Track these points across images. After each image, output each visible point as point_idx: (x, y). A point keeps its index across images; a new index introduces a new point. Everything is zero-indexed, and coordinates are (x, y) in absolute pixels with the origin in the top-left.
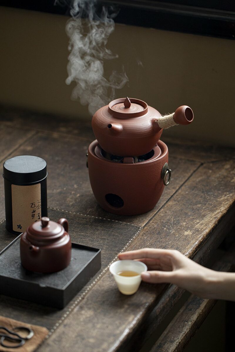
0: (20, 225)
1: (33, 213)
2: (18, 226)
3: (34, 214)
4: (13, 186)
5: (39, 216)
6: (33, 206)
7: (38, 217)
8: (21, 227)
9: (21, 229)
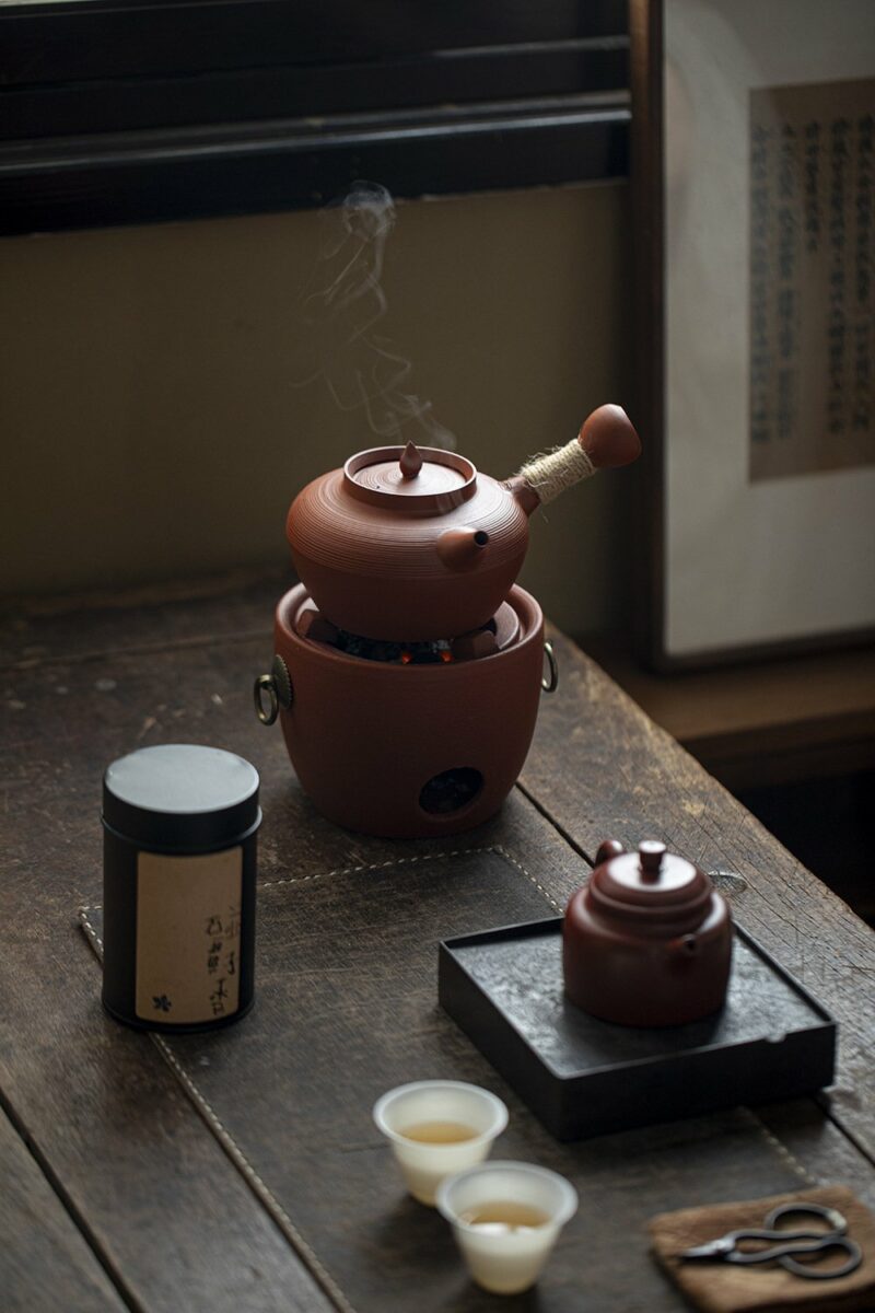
0: (164, 998)
1: (213, 951)
2: (156, 999)
3: (217, 958)
4: (145, 861)
5: (231, 963)
6: (215, 928)
7: (230, 968)
8: (170, 1004)
9: (166, 1009)
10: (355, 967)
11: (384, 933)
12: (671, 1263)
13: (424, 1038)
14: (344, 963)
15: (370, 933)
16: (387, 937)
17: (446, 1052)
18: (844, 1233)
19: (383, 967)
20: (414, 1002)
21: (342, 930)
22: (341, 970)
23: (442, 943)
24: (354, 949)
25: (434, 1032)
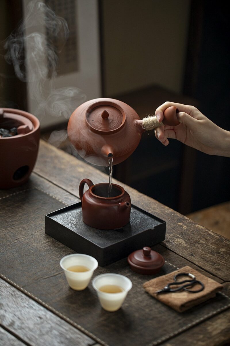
10: (16, 227)
11: (18, 216)
12: (155, 295)
13: (47, 243)
14: (12, 226)
15: (14, 216)
16: (19, 217)
17: (56, 247)
18: (195, 278)
19: (24, 226)
20: (38, 234)
21: (6, 217)
22: (12, 228)
23: (46, 215)
24: (12, 221)
25: (49, 241)
